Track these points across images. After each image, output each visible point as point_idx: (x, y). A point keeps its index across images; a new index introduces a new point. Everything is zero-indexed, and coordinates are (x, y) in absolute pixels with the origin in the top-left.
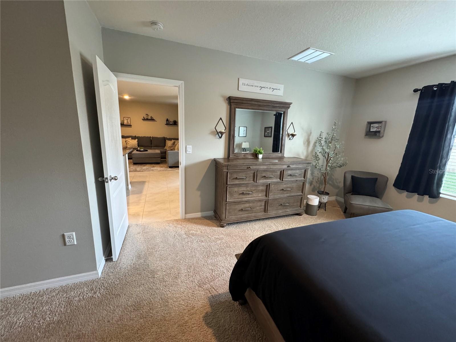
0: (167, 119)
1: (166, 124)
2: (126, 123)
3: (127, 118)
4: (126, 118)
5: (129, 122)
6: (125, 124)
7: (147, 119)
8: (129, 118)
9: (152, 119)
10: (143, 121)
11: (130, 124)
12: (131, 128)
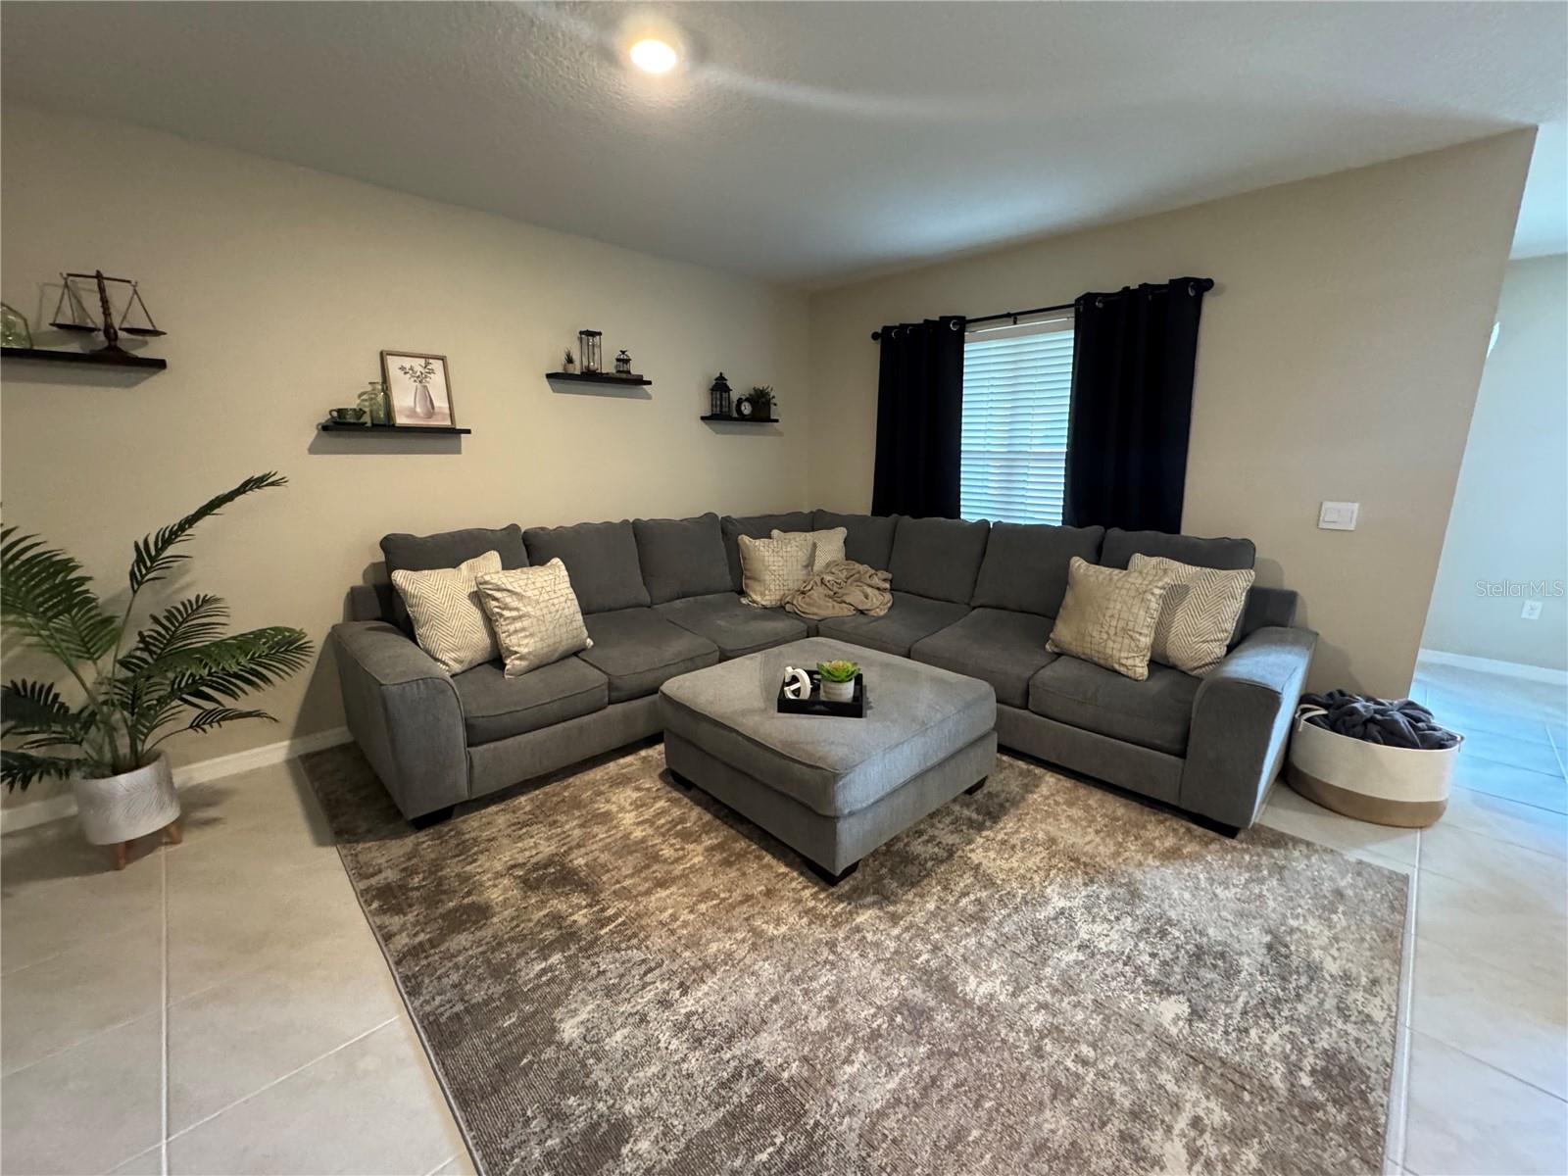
0: (721, 378)
1: (703, 418)
2: (412, 413)
3: (418, 364)
4: (407, 362)
5: (441, 404)
6: (401, 420)
7: (591, 378)
8: (437, 365)
9: (625, 380)
10: (554, 391)
11: (447, 423)
12: (458, 451)
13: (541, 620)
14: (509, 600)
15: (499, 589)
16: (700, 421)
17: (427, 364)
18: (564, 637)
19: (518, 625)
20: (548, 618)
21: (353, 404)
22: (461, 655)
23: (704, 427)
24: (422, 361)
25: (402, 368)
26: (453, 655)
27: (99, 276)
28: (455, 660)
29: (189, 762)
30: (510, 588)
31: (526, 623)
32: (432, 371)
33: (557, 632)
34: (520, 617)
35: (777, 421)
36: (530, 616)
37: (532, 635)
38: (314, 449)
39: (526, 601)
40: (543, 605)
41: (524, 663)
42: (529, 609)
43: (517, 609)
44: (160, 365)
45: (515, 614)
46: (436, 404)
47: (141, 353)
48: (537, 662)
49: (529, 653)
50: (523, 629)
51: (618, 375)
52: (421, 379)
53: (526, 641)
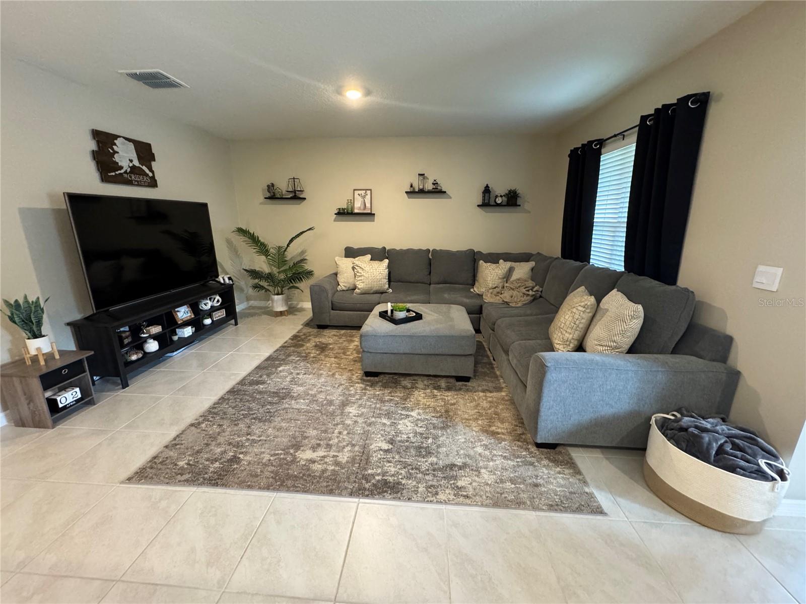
0: (487, 186)
2: (359, 208)
3: (363, 193)
4: (360, 192)
5: (368, 205)
6: (356, 211)
7: (422, 192)
8: (368, 192)
9: (437, 192)
10: (409, 198)
11: (369, 212)
12: (374, 221)
13: (367, 278)
14: (360, 270)
15: (358, 266)
16: (477, 207)
17: (366, 192)
18: (376, 286)
19: (360, 278)
20: (370, 278)
21: (345, 207)
22: (346, 285)
23: (479, 209)
24: (364, 191)
25: (359, 194)
26: (344, 284)
27: (294, 178)
28: (344, 286)
29: (303, 301)
30: (360, 266)
31: (362, 278)
32: (367, 195)
33: (373, 283)
34: (361, 276)
35: (520, 206)
36: (364, 276)
37: (363, 282)
38: (335, 221)
39: (364, 271)
40: (369, 273)
41: (359, 291)
42: (364, 274)
43: (361, 273)
44: (305, 199)
45: (360, 274)
46: (367, 205)
47: (301, 196)
48: (363, 291)
49: (361, 288)
50: (361, 280)
51: (433, 190)
52: (364, 197)
53: (361, 284)
